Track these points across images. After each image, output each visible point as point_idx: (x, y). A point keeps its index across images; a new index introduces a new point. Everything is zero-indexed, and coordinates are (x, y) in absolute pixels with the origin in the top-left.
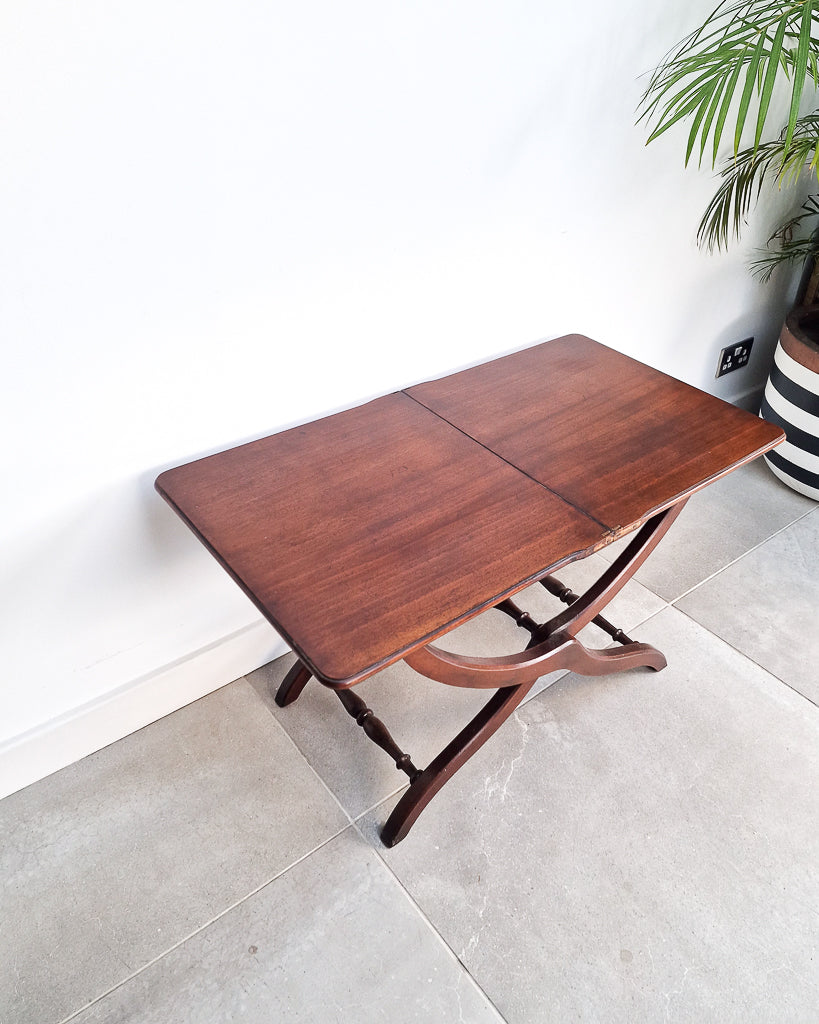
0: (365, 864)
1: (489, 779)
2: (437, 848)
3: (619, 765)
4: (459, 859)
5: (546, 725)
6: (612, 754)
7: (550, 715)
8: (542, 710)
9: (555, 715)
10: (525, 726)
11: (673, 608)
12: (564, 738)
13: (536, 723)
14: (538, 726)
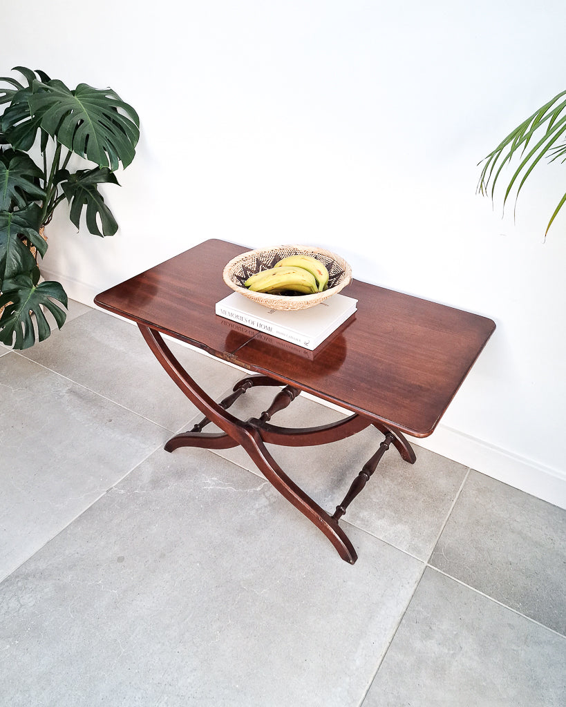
1: (216, 479)
2: (169, 467)
3: (248, 542)
4: (164, 477)
5: (264, 499)
6: (255, 537)
7: (273, 500)
8: (275, 495)
9: (274, 502)
10: (259, 489)
11: (423, 567)
12: (257, 510)
13: (264, 493)
14: (262, 495)
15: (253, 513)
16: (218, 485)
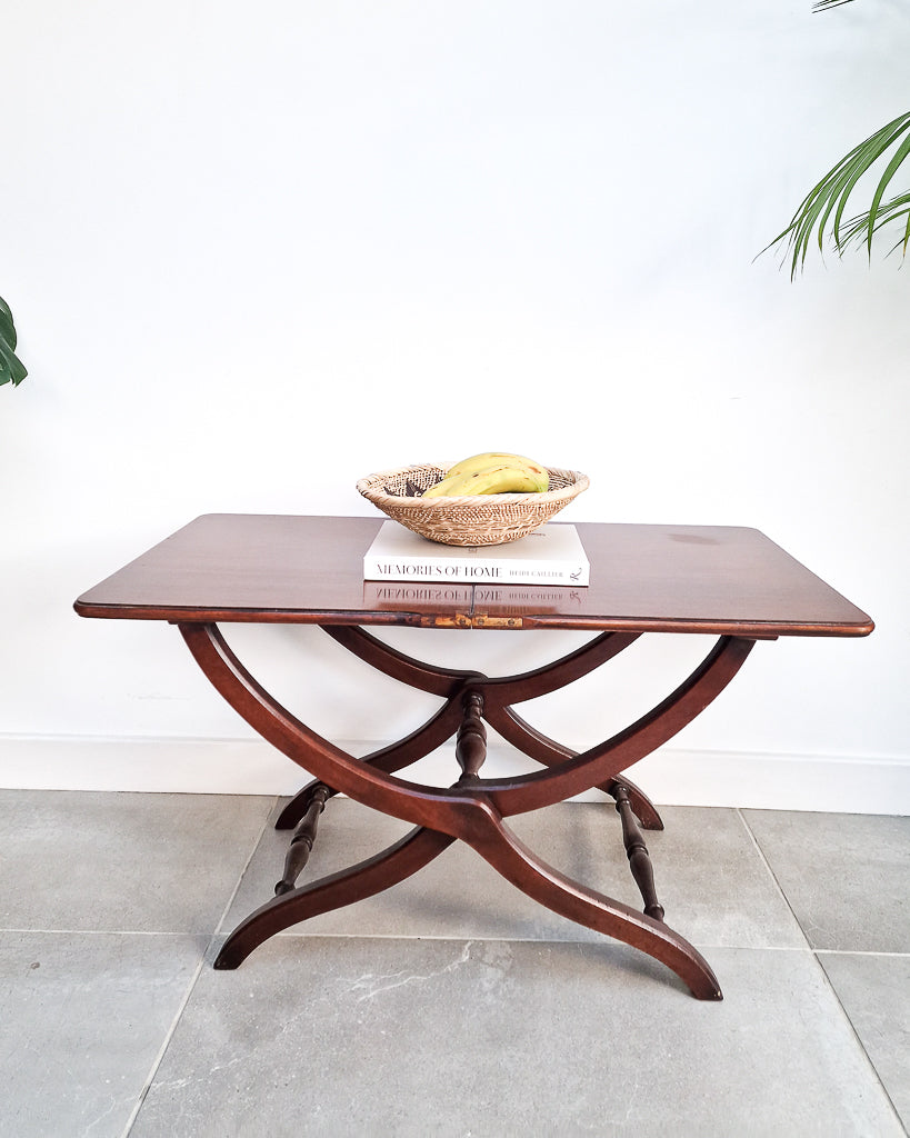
1: (370, 976)
3: (526, 1051)
4: (257, 1016)
5: (490, 970)
6: (531, 1037)
7: (507, 964)
8: (502, 955)
9: (512, 967)
10: (465, 958)
12: (495, 991)
13: (482, 961)
14: (481, 965)
15: (490, 999)
16: (383, 983)
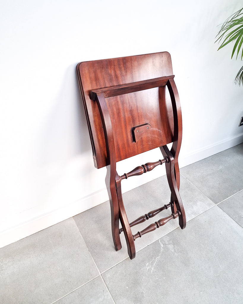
0: (102, 291)
1: (148, 264)
2: (127, 288)
3: (193, 264)
4: (134, 293)
5: (170, 246)
6: (191, 259)
7: (171, 242)
8: (168, 240)
10: (162, 245)
11: (217, 207)
12: (175, 251)
13: (166, 244)
14: (167, 245)
16: (152, 264)
